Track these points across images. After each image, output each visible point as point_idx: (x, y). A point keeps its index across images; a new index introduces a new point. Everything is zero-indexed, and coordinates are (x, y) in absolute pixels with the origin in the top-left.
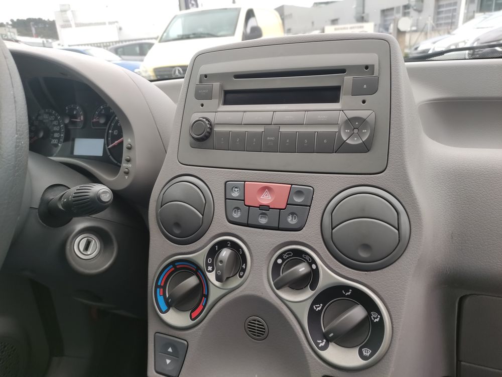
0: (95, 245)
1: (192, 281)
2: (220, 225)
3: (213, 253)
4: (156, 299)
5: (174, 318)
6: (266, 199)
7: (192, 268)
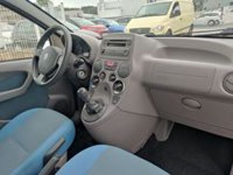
0: (83, 74)
1: (97, 80)
2: (103, 70)
3: (101, 75)
4: (91, 83)
5: (93, 86)
6: (110, 65)
7: (98, 78)
